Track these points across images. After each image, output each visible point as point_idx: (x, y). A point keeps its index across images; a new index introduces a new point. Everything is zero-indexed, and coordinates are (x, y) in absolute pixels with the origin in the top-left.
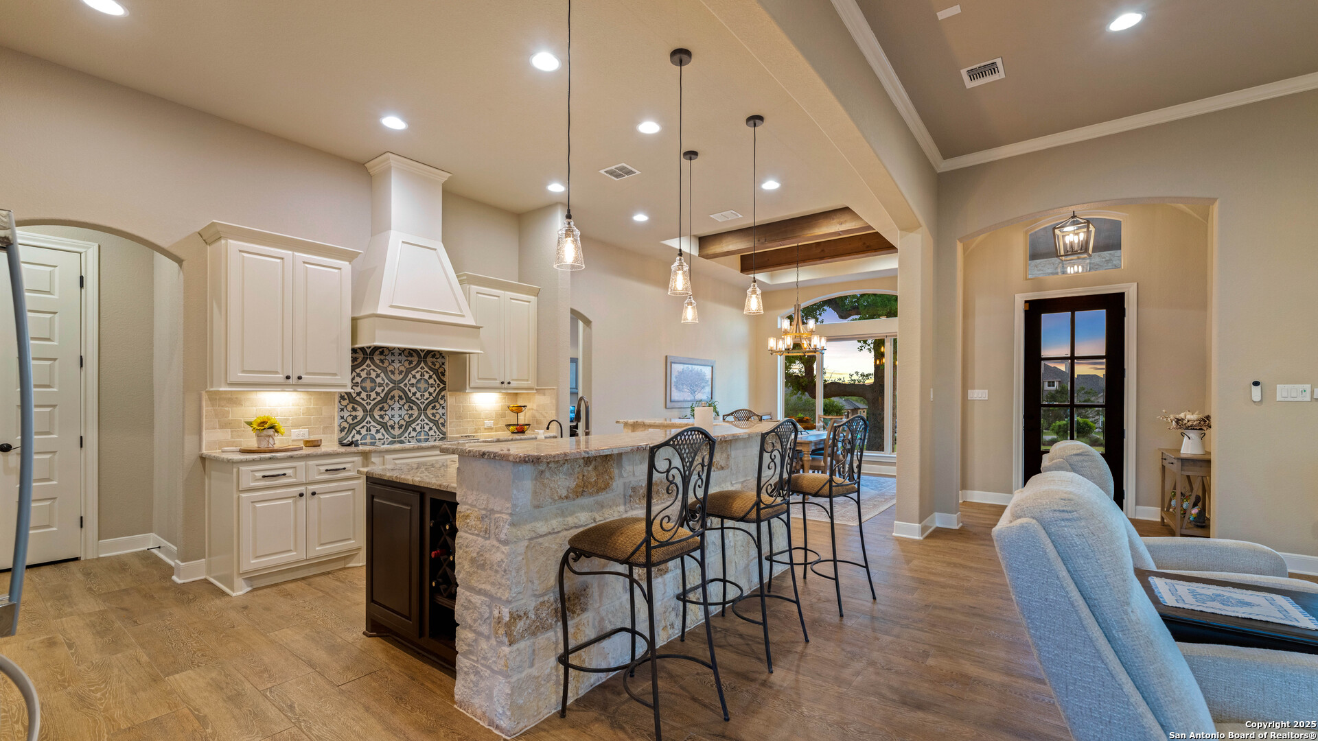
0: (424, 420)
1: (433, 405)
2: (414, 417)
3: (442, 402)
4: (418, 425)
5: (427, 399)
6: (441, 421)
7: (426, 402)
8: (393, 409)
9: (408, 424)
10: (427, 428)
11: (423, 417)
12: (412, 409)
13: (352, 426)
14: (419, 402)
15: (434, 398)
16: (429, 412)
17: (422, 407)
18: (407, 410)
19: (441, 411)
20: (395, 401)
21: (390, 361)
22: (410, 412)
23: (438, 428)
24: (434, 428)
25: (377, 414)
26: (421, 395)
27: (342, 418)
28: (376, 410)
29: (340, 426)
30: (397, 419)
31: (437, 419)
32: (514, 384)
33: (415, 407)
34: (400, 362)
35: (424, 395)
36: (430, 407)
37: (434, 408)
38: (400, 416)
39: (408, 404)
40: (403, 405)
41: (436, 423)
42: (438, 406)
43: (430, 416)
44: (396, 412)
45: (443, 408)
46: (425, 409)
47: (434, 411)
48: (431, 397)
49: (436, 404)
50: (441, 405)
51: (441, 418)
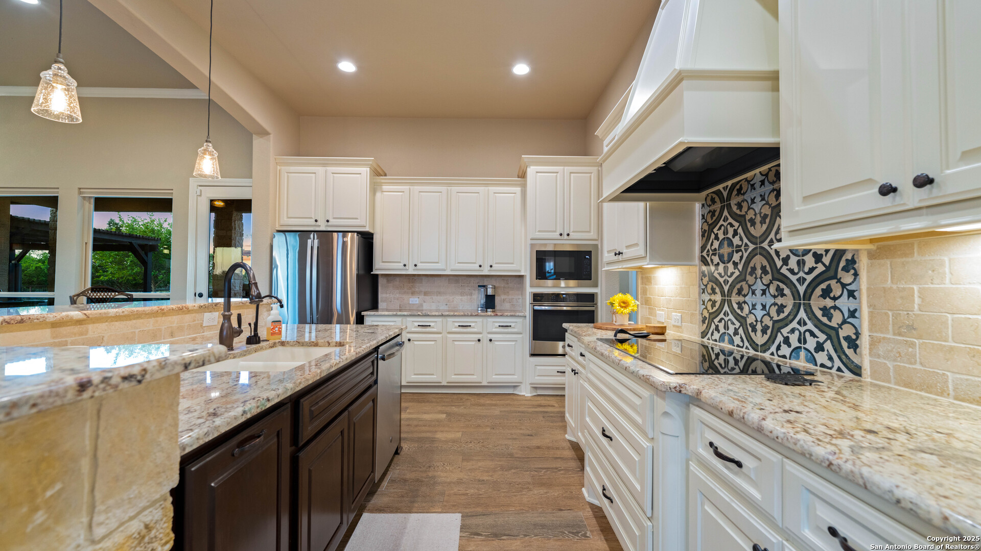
0: (805, 324)
1: (824, 286)
2: (787, 311)
3: (847, 278)
4: (793, 331)
5: (812, 270)
6: (846, 331)
7: (809, 278)
8: (753, 293)
9: (779, 325)
10: (811, 344)
11: (802, 314)
12: (783, 295)
13: (711, 316)
14: (794, 278)
15: (828, 268)
16: (817, 303)
17: (802, 289)
18: (775, 297)
19: (845, 303)
20: (756, 278)
21: (750, 201)
22: (780, 301)
23: (838, 348)
24: (828, 346)
25: (735, 299)
26: (798, 263)
27: (703, 303)
28: (734, 294)
29: (702, 313)
30: (759, 313)
31: (834, 323)
33: (787, 291)
34: (763, 199)
35: (804, 262)
36: (818, 291)
37: (826, 293)
38: (764, 307)
39: (776, 283)
40: (768, 286)
41: (832, 333)
42: (837, 290)
43: (819, 314)
44: (758, 299)
45: (851, 294)
46: (808, 295)
47: (829, 303)
48: (820, 265)
49: (833, 283)
50: (844, 286)
51: (844, 322)
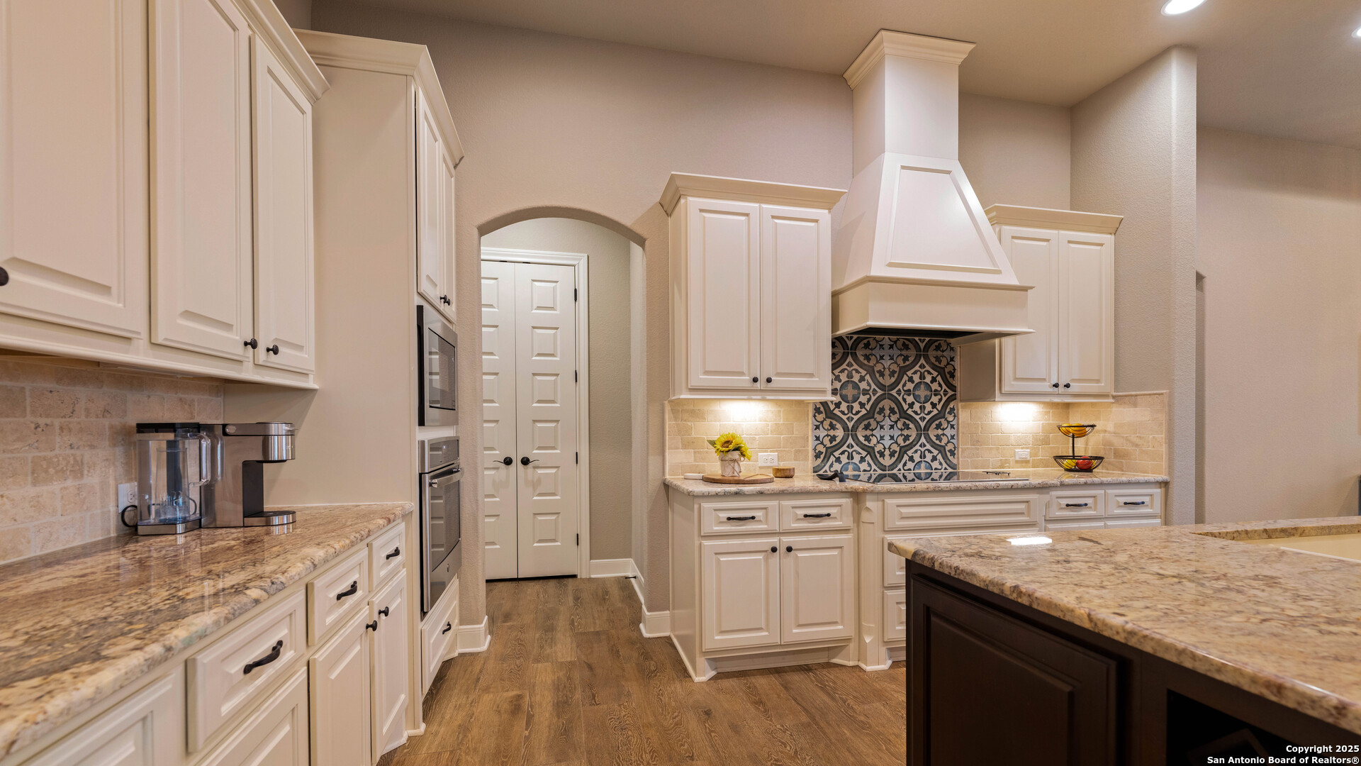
0: (925, 446)
1: (937, 422)
2: (911, 439)
3: (950, 418)
4: (916, 451)
5: (930, 413)
6: (950, 447)
7: (928, 417)
8: (882, 427)
9: (904, 450)
10: (929, 457)
11: (923, 440)
12: (908, 428)
13: (830, 451)
14: (917, 417)
15: (940, 412)
16: (932, 433)
17: (923, 424)
18: (901, 430)
19: (949, 432)
20: (884, 416)
21: (879, 357)
22: (906, 432)
23: (945, 457)
24: (939, 457)
25: (861, 435)
26: (920, 407)
27: (818, 438)
28: (860, 429)
29: (815, 449)
30: (887, 442)
31: (943, 444)
32: (1075, 388)
33: (911, 426)
34: (892, 359)
35: (925, 407)
36: (934, 425)
37: (938, 426)
38: (892, 438)
39: (903, 420)
40: (896, 422)
41: (941, 449)
42: (945, 425)
43: (934, 439)
44: (887, 432)
45: (952, 427)
46: (927, 428)
47: (940, 432)
48: (935, 410)
49: (943, 420)
50: (948, 422)
51: (949, 442)
